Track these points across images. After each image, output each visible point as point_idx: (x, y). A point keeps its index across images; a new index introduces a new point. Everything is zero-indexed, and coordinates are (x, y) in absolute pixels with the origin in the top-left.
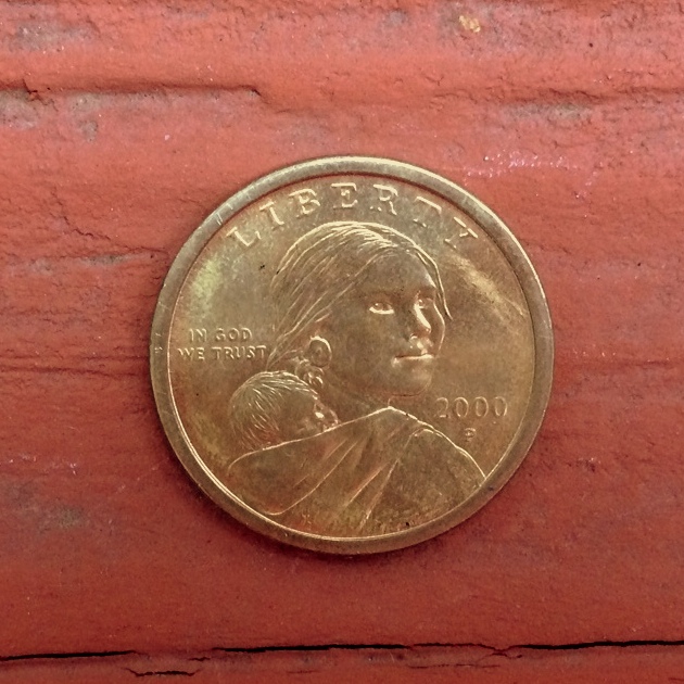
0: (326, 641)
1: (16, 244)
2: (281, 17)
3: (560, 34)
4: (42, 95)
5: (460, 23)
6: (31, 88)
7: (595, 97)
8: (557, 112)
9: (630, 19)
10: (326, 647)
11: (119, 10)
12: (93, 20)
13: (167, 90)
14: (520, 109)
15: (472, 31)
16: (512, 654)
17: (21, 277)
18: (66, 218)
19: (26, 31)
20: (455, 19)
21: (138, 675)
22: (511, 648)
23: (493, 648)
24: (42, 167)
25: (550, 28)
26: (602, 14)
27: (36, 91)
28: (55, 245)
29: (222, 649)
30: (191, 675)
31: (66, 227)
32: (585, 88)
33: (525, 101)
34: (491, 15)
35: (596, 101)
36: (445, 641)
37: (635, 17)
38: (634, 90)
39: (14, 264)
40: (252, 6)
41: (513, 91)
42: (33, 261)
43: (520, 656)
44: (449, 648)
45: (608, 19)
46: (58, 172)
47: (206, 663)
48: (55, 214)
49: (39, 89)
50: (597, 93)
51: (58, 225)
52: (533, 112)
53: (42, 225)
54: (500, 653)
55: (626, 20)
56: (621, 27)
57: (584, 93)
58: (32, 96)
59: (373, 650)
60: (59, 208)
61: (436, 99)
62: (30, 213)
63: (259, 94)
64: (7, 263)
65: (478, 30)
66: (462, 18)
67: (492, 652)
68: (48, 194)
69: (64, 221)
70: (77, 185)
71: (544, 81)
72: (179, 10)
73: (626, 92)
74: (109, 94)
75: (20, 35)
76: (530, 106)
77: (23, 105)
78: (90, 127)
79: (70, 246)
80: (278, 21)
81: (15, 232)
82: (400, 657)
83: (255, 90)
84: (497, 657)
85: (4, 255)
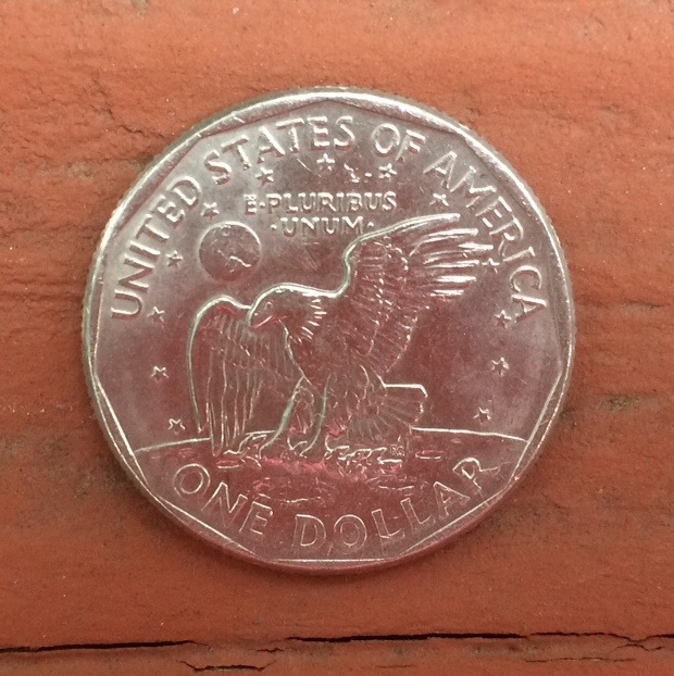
0: (427, 630)
1: (51, 144)
10: (423, 637)
17: (54, 184)
18: (111, 113)
21: (196, 670)
24: (81, 47)
28: (96, 145)
29: (298, 639)
30: (262, 669)
31: (110, 122)
36: (570, 630)
39: (46, 169)
42: (70, 165)
43: (659, 648)
44: (575, 638)
46: (101, 54)
47: (278, 655)
48: (98, 107)
51: (100, 119)
53: (82, 120)
54: (637, 644)
59: (481, 640)
60: (102, 99)
62: (66, 104)
64: (37, 167)
67: (625, 642)
68: (88, 80)
69: (107, 114)
70: (125, 70)
79: (115, 146)
81: (48, 129)
82: (513, 648)
84: (631, 648)
85: (34, 157)
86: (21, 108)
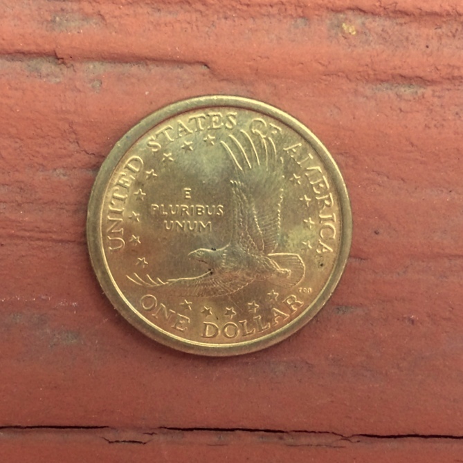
0: (234, 426)
1: (45, 158)
2: (226, 18)
3: (407, 39)
4: (66, 61)
5: (342, 28)
6: (59, 56)
7: (429, 81)
8: (403, 90)
9: (454, 31)
10: (233, 430)
11: (120, 8)
12: (102, 13)
13: (148, 62)
14: (379, 86)
15: (350, 33)
16: (354, 440)
17: (46, 179)
18: (78, 143)
19: (58, 19)
20: (339, 26)
21: (110, 442)
22: (353, 436)
23: (342, 436)
24: (64, 109)
25: (401, 35)
26: (436, 27)
27: (62, 59)
28: (70, 160)
29: (165, 428)
30: (145, 443)
31: (78, 148)
32: (422, 74)
33: (382, 81)
34: (364, 24)
35: (429, 84)
36: (311, 430)
37: (457, 30)
38: (454, 78)
39: (42, 171)
40: (207, 10)
41: (375, 75)
42: (55, 170)
43: (358, 441)
44: (313, 434)
45: (439, 30)
46: (74, 112)
47: (154, 436)
48: (71, 140)
49: (65, 57)
50: (429, 78)
51: (73, 147)
52: (387, 89)
53: (62, 146)
54: (346, 439)
55: (451, 32)
56: (448, 36)
57: (421, 78)
58: (60, 62)
59: (263, 433)
60: (74, 136)
61: (324, 77)
62: (54, 138)
63: (208, 67)
64: (38, 170)
65: (354, 33)
66: (344, 25)
67: (340, 437)
68: (67, 126)
69: (77, 144)
70: (87, 122)
71: (395, 69)
72: (159, 10)
73: (448, 79)
74: (110, 62)
75: (53, 21)
76: (386, 85)
77: (53, 67)
78: (97, 84)
79: (80, 161)
80: (223, 20)
81: (44, 150)
82: (281, 438)
83: (206, 65)
84: (343, 441)
85: (36, 165)
86: (30, 138)
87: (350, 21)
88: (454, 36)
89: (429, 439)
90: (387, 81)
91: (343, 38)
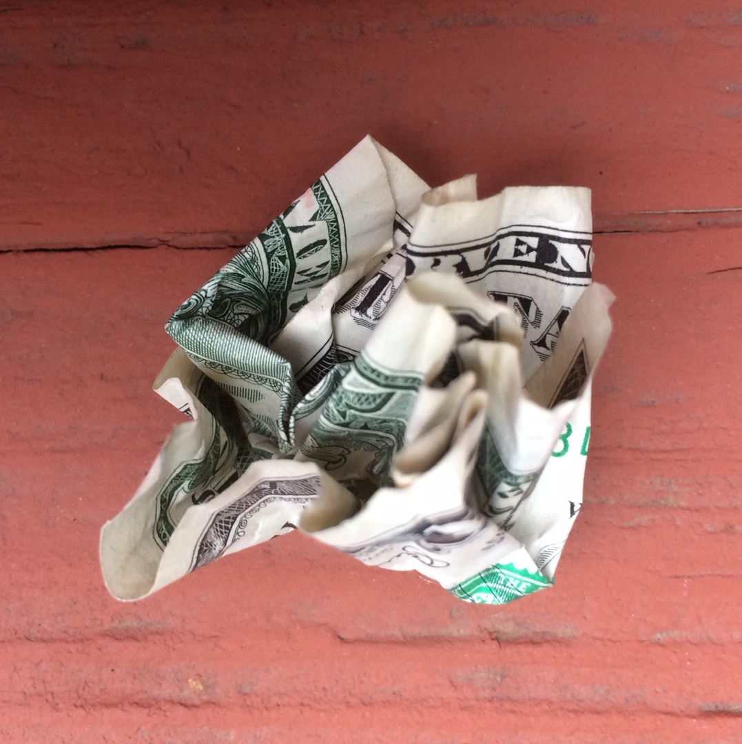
2: (324, 689)
3: (135, 677)
4: (488, 636)
5: (203, 684)
6: (495, 642)
7: (108, 636)
8: (135, 624)
9: (87, 688)
11: (435, 694)
12: (453, 689)
13: (402, 639)
14: (160, 626)
15: (194, 680)
16: (155, 242)
19: (499, 679)
20: (206, 687)
22: (156, 247)
23: (169, 246)
25: (141, 681)
26: (106, 691)
27: (493, 639)
32: (115, 643)
33: (157, 633)
34: (181, 690)
35: (108, 633)
37: (84, 689)
38: (82, 641)
40: (345, 697)
41: (165, 640)
45: (102, 687)
49: (489, 642)
50: (108, 639)
52: (152, 624)
55: (89, 687)
56: (92, 682)
57: (116, 639)
58: (494, 635)
61: (218, 634)
63: (339, 637)
65: (190, 681)
66: (201, 688)
71: (144, 648)
72: (394, 693)
73: (87, 640)
74: (442, 636)
75: (503, 677)
76: (153, 628)
77: (501, 628)
78: (455, 614)
80: (327, 686)
83: (341, 639)
87: (195, 692)
88: (86, 683)
89: (72, 247)
90: (152, 633)
91: (202, 674)
